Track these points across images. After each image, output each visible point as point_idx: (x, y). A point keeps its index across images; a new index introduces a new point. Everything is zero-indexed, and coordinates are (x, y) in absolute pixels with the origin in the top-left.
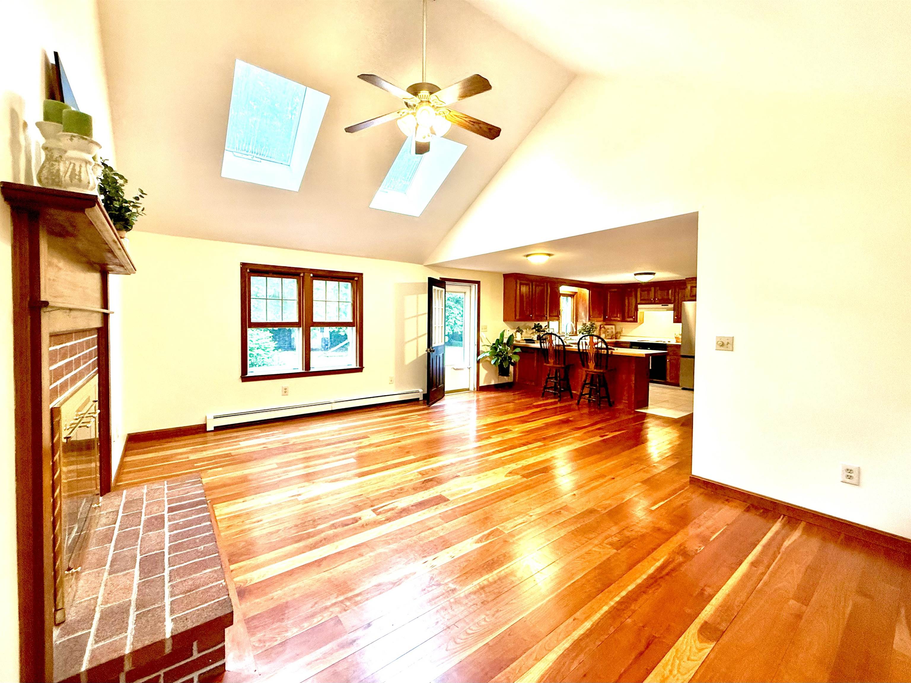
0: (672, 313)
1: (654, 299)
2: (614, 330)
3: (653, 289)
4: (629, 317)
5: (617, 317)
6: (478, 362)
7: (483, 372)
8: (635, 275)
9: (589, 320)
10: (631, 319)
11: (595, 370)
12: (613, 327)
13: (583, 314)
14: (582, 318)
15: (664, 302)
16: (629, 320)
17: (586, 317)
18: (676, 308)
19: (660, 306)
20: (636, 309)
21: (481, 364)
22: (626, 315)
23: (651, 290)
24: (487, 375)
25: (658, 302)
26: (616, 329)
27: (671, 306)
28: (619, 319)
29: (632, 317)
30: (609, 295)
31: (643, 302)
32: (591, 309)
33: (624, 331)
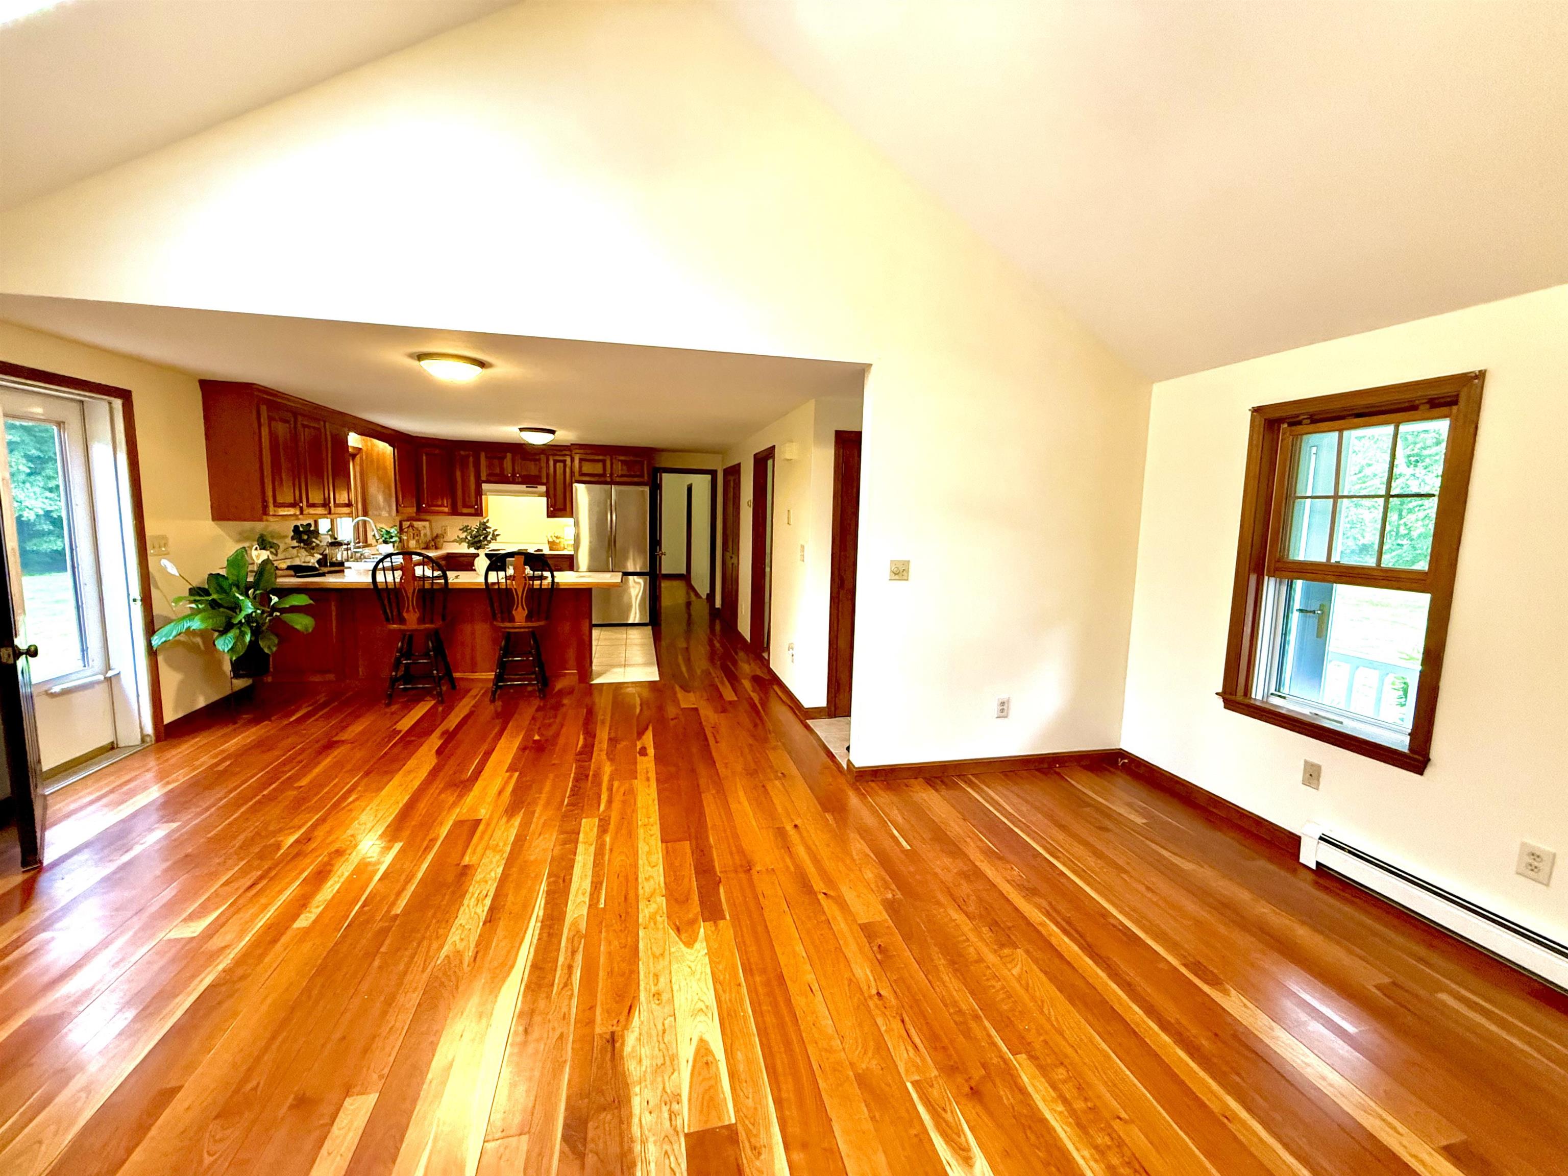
0: (544, 500)
1: (514, 475)
2: (428, 531)
3: (509, 455)
4: (465, 506)
5: (442, 506)
6: (152, 653)
7: (170, 679)
8: (521, 430)
9: (397, 511)
10: (472, 511)
11: (530, 624)
12: (427, 524)
13: (380, 499)
14: (378, 508)
15: (530, 481)
16: (465, 511)
17: (390, 506)
18: (552, 492)
19: (523, 487)
20: (479, 493)
21: (160, 659)
22: (460, 503)
23: (505, 457)
24: (182, 685)
25: (520, 480)
26: (431, 529)
27: (543, 488)
28: (446, 510)
29: (472, 507)
30: (424, 458)
31: (492, 479)
32: (399, 489)
33: (449, 534)
